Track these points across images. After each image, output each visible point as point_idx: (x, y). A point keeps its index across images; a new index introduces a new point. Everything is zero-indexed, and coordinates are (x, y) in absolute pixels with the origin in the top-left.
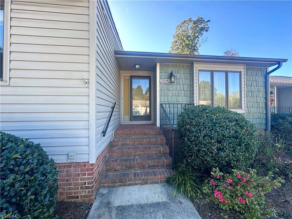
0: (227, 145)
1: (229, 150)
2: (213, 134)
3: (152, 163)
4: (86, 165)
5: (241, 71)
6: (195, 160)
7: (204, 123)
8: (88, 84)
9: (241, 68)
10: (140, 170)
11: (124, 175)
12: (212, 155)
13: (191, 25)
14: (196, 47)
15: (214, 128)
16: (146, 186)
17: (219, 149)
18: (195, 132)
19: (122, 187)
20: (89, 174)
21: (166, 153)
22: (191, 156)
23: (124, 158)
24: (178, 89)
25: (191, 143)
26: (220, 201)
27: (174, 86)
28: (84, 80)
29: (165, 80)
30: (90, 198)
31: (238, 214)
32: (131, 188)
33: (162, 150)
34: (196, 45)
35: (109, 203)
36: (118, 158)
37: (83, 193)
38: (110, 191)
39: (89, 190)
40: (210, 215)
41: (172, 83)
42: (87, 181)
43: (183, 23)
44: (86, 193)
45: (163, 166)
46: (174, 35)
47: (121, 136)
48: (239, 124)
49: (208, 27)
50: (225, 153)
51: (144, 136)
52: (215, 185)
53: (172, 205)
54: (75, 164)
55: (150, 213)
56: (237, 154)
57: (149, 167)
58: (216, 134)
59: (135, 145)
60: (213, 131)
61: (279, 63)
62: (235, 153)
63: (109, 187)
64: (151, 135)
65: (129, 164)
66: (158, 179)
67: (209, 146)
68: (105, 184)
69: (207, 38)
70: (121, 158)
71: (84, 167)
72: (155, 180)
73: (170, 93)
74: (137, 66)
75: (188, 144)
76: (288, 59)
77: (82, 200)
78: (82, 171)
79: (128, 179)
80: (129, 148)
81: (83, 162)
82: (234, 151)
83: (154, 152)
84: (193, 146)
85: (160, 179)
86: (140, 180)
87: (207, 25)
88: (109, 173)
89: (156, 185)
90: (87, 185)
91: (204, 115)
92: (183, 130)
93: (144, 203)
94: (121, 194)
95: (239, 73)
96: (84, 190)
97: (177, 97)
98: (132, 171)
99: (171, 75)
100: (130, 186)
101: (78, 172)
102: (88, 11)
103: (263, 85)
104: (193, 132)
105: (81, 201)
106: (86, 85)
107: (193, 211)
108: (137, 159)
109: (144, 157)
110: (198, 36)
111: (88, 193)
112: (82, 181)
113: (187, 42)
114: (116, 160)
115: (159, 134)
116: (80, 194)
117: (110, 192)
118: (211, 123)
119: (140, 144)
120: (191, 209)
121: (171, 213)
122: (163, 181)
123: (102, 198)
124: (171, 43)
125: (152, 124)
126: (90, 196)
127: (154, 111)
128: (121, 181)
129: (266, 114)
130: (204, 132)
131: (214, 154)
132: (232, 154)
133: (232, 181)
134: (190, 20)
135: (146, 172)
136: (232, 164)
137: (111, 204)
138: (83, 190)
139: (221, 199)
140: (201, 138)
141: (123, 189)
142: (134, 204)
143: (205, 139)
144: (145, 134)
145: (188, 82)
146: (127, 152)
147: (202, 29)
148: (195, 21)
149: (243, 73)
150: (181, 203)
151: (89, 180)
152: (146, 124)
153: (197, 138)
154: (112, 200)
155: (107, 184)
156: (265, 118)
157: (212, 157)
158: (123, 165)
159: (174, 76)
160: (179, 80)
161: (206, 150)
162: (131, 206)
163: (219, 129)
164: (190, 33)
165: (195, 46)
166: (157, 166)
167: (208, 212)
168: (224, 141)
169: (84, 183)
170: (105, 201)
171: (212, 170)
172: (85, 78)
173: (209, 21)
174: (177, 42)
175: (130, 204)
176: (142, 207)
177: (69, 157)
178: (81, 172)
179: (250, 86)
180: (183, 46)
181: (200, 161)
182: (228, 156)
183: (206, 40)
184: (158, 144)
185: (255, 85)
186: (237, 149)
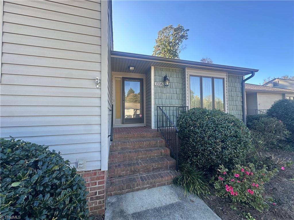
0: (230, 143)
1: (231, 148)
2: (218, 134)
3: (157, 166)
4: (96, 173)
5: (224, 78)
6: (200, 159)
7: (207, 124)
8: (99, 85)
9: (224, 75)
10: (145, 174)
11: (131, 180)
12: (217, 154)
13: (172, 31)
14: (177, 53)
15: (217, 129)
16: (155, 189)
17: (223, 148)
18: (199, 133)
19: (131, 193)
20: (99, 183)
21: (167, 155)
22: (196, 156)
23: (126, 162)
24: (172, 92)
25: (196, 143)
26: (232, 194)
27: (168, 90)
28: (96, 81)
29: (160, 83)
30: (101, 209)
31: (244, 204)
32: (139, 193)
33: (163, 152)
34: (177, 51)
35: (122, 212)
36: (121, 163)
37: (94, 205)
38: (118, 198)
39: (100, 200)
40: (221, 208)
41: (166, 87)
42: (97, 191)
43: (165, 29)
44: (96, 204)
45: (166, 168)
46: (156, 40)
47: (119, 139)
48: (236, 125)
49: (187, 35)
50: (228, 151)
51: (143, 139)
52: (223, 181)
53: (185, 205)
54: (84, 173)
55: (168, 215)
56: (238, 151)
57: (154, 169)
58: (220, 134)
59: (135, 149)
60: (216, 132)
61: (253, 72)
62: (236, 150)
63: (116, 194)
64: (149, 137)
65: (134, 169)
66: (165, 181)
67: (215, 146)
68: (112, 192)
69: (186, 45)
70: (123, 163)
71: (94, 175)
72: (162, 182)
73: (164, 96)
74: (131, 68)
75: (193, 144)
76: (258, 70)
77: (92, 212)
78: (92, 179)
79: (136, 185)
80: (130, 152)
81: (93, 171)
82: (236, 149)
83: (155, 155)
84: (199, 146)
85: (167, 180)
86: (148, 183)
87: (187, 34)
88: (114, 179)
89: (164, 187)
90: (97, 195)
91: (205, 117)
92: (186, 131)
93: (158, 206)
94: (132, 201)
95: (222, 80)
96: (95, 201)
97: (171, 100)
98: (137, 175)
99: (165, 79)
100: (138, 191)
101: (88, 181)
102: (100, 7)
103: (240, 90)
104: (198, 133)
105: (91, 214)
106: (98, 86)
107: (205, 207)
108: (141, 163)
109: (147, 160)
110: (178, 43)
111: (99, 204)
112: (92, 192)
113: (169, 48)
114: (119, 165)
115: (157, 137)
116: (90, 206)
117: (119, 200)
118: (214, 125)
119: (140, 147)
120: (203, 205)
121: (187, 212)
122: (169, 182)
123: (113, 207)
124: (154, 47)
125: (145, 126)
126: (101, 207)
127: (147, 114)
128: (128, 187)
129: (243, 115)
130: (208, 133)
131: (218, 152)
132: (234, 151)
133: (239, 175)
134: (171, 27)
135: (152, 175)
136: (234, 161)
137: (125, 213)
138: (93, 201)
139: (232, 193)
140: (206, 139)
141: (133, 195)
142: (148, 209)
143: (209, 139)
144: (143, 137)
145: (180, 86)
146: (129, 156)
147: (182, 37)
148: (175, 29)
149: (225, 80)
150: (193, 202)
151: (100, 189)
152: (139, 127)
153: (203, 139)
154: (124, 208)
155: (115, 192)
156: (242, 119)
157: (217, 155)
158: (128, 170)
159: (168, 79)
160: (172, 83)
161: (211, 150)
162: (147, 211)
163: (222, 129)
164: (171, 39)
165: (175, 52)
166: (161, 168)
167: (219, 206)
168: (227, 140)
169: (94, 193)
170: (117, 210)
171: (219, 167)
172: (98, 78)
173: (188, 30)
174: (159, 47)
175: (144, 209)
176: (158, 210)
177: (78, 166)
178: (91, 182)
179: (231, 91)
180: (165, 51)
181: (205, 160)
182: (231, 153)
183: (185, 48)
184: (157, 146)
185: (234, 91)
186: (238, 147)
